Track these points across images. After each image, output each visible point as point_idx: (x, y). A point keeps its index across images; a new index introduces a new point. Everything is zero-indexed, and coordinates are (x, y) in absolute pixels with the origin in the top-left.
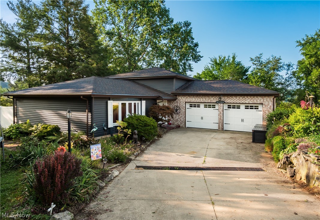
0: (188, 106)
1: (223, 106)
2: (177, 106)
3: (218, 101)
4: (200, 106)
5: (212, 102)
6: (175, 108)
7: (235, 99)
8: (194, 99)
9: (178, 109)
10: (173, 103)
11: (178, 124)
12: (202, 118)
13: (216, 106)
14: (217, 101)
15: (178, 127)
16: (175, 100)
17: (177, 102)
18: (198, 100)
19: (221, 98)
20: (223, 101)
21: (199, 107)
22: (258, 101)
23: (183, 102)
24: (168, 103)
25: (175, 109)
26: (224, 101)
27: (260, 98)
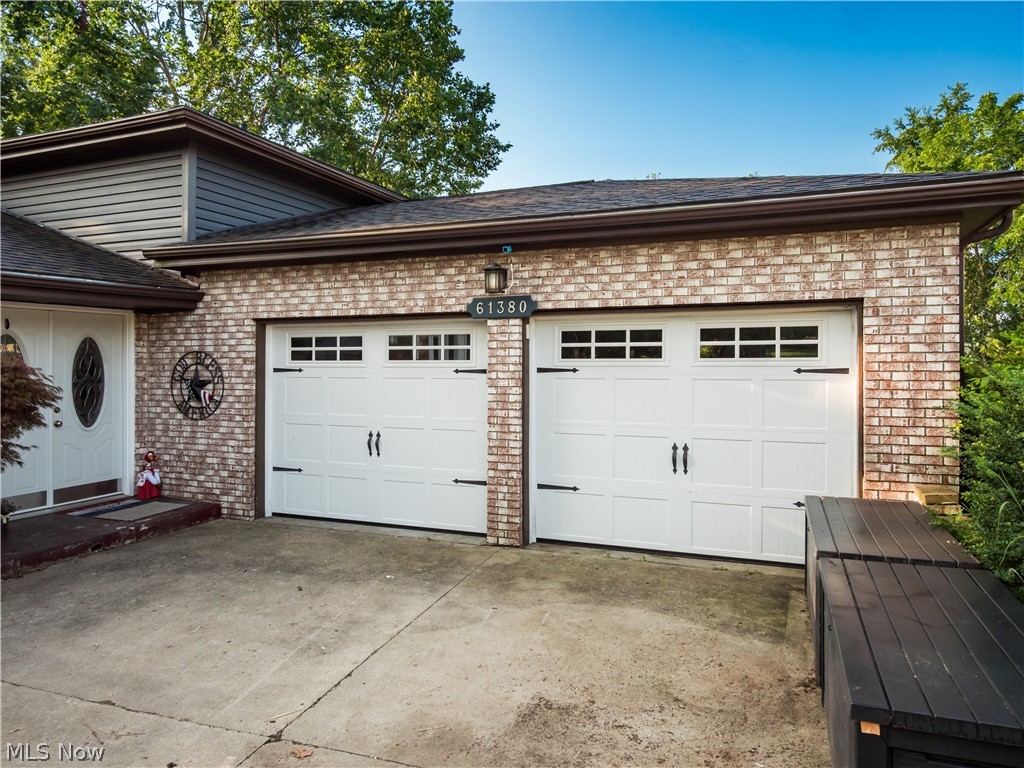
0: (278, 348)
1: (525, 342)
2: (200, 356)
3: (485, 301)
4: (365, 348)
5: (438, 309)
6: (186, 369)
7: (614, 277)
8: (310, 295)
9: (206, 375)
10: (173, 332)
11: (208, 493)
12: (374, 444)
13: (473, 340)
14: (476, 301)
15: (206, 513)
16: (191, 310)
17: (201, 325)
18: (337, 298)
19: (503, 273)
20: (517, 299)
21: (358, 356)
22: (820, 277)
23: (239, 324)
24: (138, 329)
25: (190, 375)
26: (527, 298)
27: (831, 249)
